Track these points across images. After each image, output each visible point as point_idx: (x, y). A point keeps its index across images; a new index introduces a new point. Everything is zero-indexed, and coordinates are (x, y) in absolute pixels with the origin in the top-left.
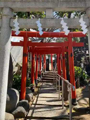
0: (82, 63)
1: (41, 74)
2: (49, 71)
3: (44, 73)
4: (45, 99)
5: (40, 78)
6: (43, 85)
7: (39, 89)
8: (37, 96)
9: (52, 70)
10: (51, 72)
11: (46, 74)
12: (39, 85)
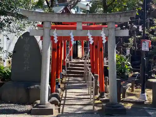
0: (129, 47)
1: (66, 65)
2: (78, 58)
3: (70, 64)
4: (73, 94)
5: (65, 70)
6: (70, 80)
7: (66, 85)
8: (65, 91)
9: (82, 58)
10: (81, 61)
11: (74, 64)
12: (65, 81)
